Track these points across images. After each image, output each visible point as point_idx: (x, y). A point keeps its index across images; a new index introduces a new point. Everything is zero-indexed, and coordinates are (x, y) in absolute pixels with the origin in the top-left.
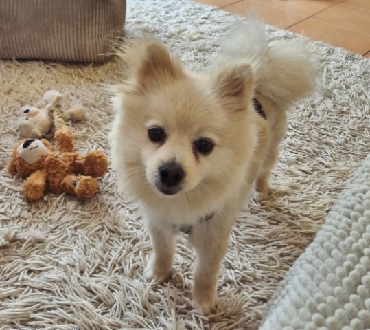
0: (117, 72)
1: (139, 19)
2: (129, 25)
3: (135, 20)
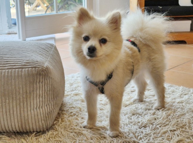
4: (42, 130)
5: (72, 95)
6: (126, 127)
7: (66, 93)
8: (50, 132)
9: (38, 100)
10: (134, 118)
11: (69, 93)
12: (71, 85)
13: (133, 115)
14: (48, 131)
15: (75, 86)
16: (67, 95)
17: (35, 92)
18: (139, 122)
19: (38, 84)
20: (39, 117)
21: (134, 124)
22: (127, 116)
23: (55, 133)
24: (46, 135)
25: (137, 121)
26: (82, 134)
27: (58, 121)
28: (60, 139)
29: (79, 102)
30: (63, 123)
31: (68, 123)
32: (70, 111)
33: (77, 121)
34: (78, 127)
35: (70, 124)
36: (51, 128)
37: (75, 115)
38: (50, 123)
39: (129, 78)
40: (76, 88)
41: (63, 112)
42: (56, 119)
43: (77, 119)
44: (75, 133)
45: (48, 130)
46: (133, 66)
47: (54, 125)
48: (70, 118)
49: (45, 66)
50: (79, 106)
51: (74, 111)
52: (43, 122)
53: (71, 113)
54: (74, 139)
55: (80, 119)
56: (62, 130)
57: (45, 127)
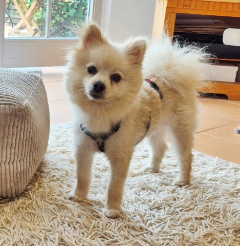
4: (9, 195)
5: (57, 152)
6: (131, 206)
7: (49, 148)
8: (21, 200)
9: (9, 152)
10: (143, 194)
11: (53, 149)
12: (58, 137)
13: (143, 189)
14: (18, 199)
15: (62, 139)
16: (50, 152)
17: (6, 140)
18: (150, 201)
19: (11, 128)
20: (8, 176)
21: (143, 203)
22: (133, 190)
23: (27, 202)
24: (14, 203)
25: (147, 198)
26: (66, 208)
27: (34, 185)
28: (34, 211)
29: (67, 163)
30: (40, 190)
31: (48, 190)
32: (52, 174)
33: (60, 189)
34: (61, 198)
35: (50, 192)
36: (23, 194)
37: (58, 179)
38: (22, 186)
39: (142, 134)
40: (64, 142)
41: (42, 174)
42: (32, 182)
43: (61, 186)
44: (57, 205)
45: (18, 196)
46: (150, 117)
47: (27, 190)
48: (51, 184)
49: (24, 104)
50: (66, 168)
51: (58, 174)
52: (12, 184)
53: (54, 176)
54: (53, 213)
55: (65, 186)
56: (38, 200)
57: (14, 191)
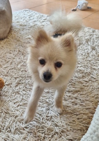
0: (9, 43)
1: (18, 21)
2: (14, 23)
3: (16, 21)
27: (9, 34)
37: (17, 32)
47: (7, 36)
49: (3, 9)
53: (15, 31)
